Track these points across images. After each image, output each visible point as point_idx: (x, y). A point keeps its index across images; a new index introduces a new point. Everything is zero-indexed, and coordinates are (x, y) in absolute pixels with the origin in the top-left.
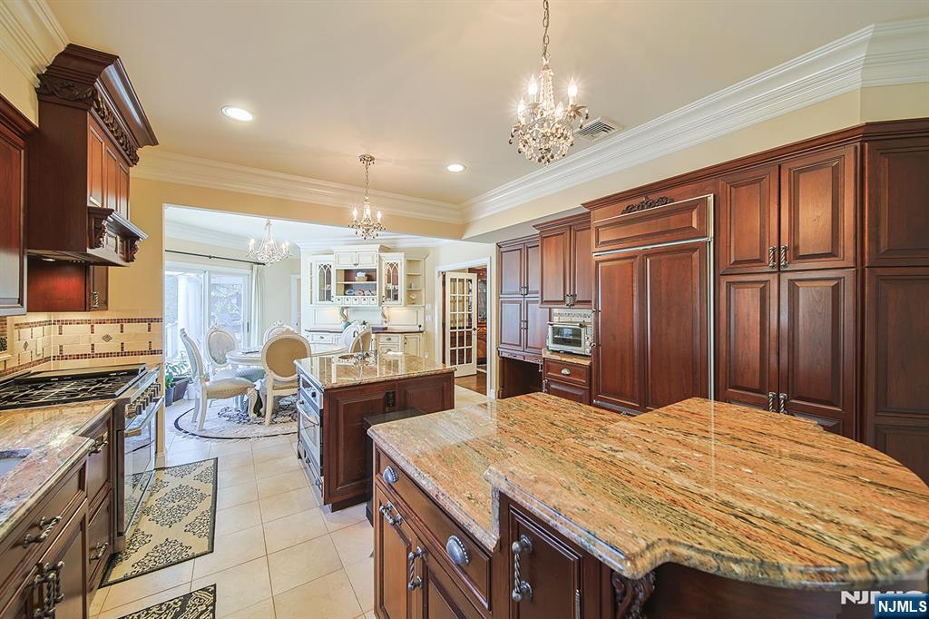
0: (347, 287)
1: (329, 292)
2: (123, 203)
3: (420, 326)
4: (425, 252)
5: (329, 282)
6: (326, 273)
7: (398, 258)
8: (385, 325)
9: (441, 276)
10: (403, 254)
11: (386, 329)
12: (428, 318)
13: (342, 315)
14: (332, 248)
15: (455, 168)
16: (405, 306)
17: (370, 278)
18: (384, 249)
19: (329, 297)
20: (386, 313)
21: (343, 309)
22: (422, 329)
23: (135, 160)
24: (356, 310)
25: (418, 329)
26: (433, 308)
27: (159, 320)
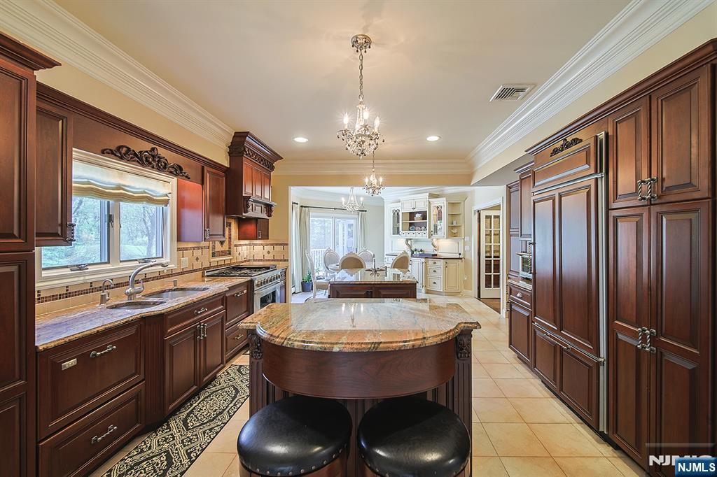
0: (411, 224)
1: (398, 228)
2: (267, 189)
3: (460, 254)
4: (464, 196)
5: (398, 222)
6: (396, 214)
7: (442, 202)
8: (436, 253)
9: (477, 214)
10: (445, 199)
11: (436, 255)
12: (467, 248)
13: (408, 244)
14: (400, 198)
15: (433, 138)
16: (447, 238)
17: (424, 218)
18: (432, 196)
19: (398, 233)
20: (435, 244)
21: (407, 240)
22: (461, 256)
23: (273, 168)
24: (416, 241)
25: (458, 257)
26: (470, 240)
27: (287, 245)
